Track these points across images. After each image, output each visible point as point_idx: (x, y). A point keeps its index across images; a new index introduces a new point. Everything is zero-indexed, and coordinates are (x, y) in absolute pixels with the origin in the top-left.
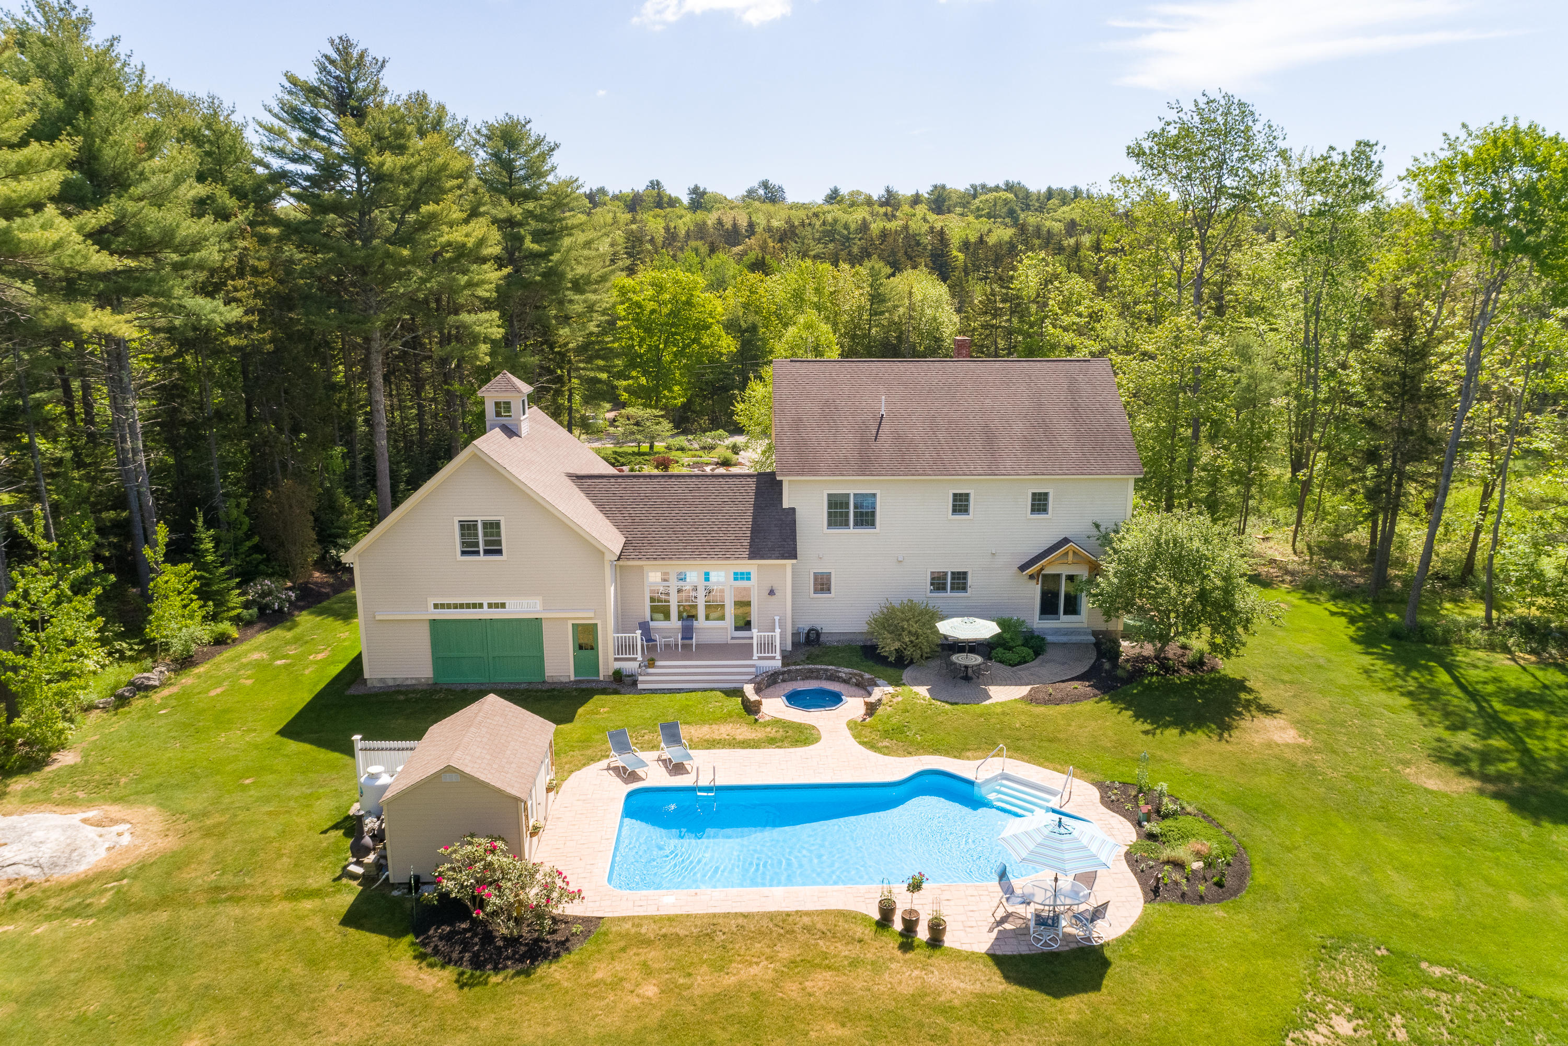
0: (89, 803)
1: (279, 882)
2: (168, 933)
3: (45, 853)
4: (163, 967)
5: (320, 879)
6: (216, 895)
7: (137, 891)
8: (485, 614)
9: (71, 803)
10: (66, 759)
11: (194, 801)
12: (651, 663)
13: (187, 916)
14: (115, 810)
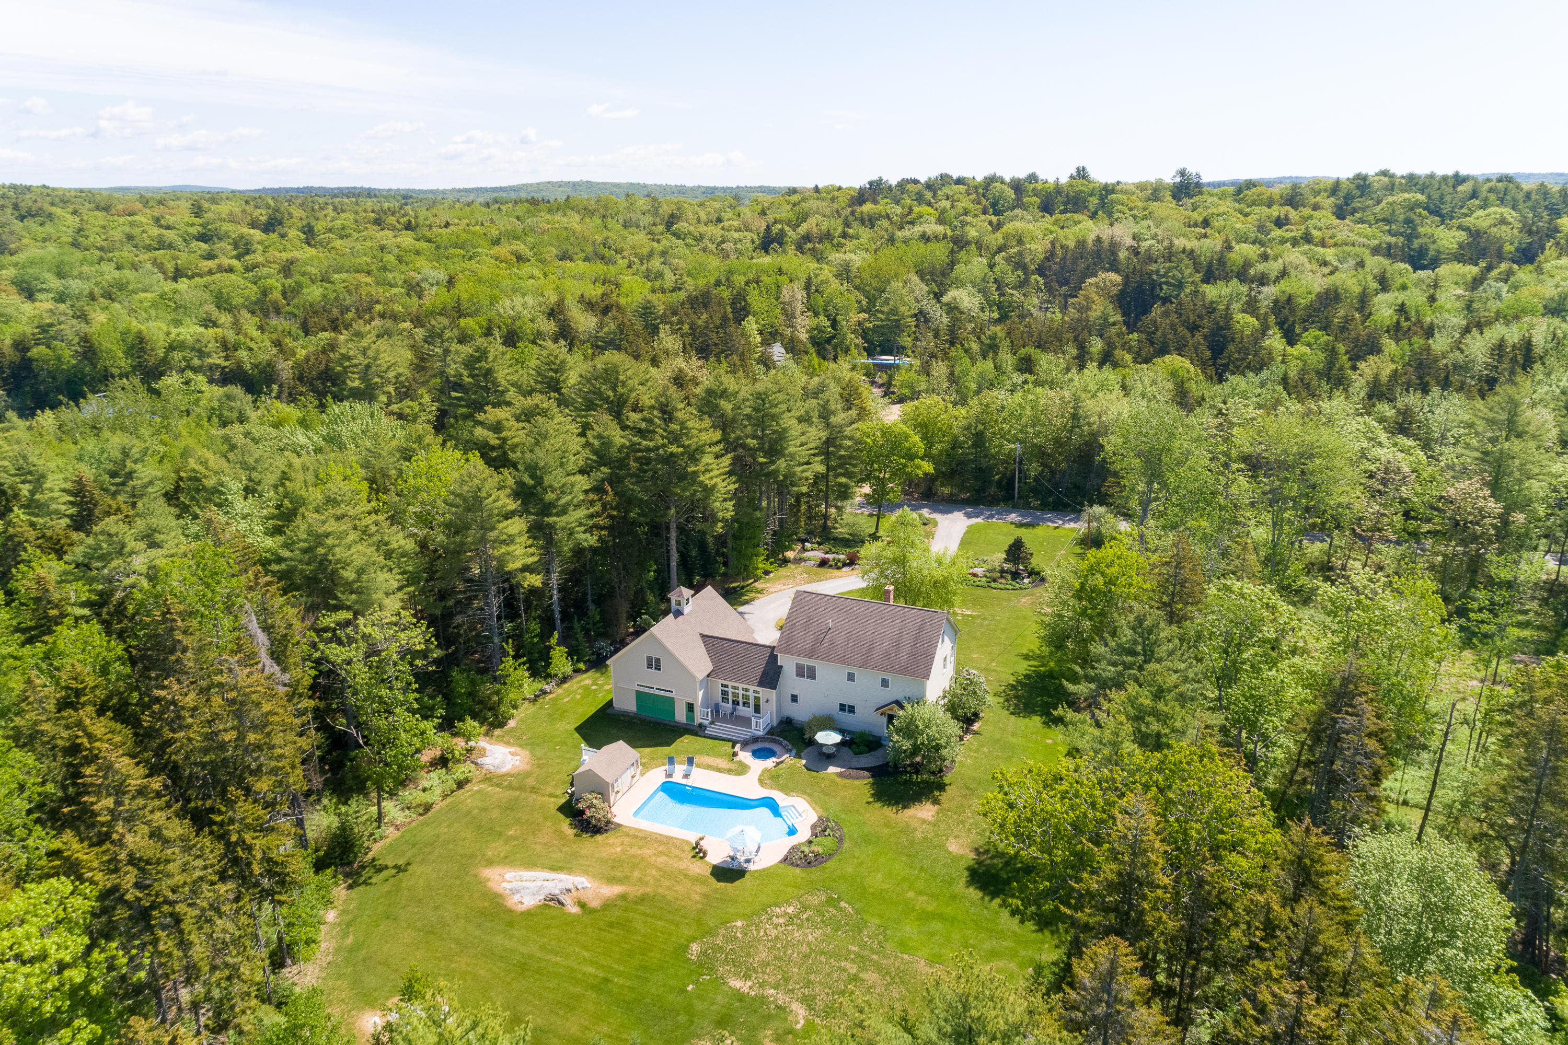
0: (513, 745)
1: (549, 790)
2: (517, 799)
3: (496, 762)
4: (512, 809)
5: (559, 792)
6: (534, 790)
7: (515, 783)
8: (655, 692)
9: (508, 743)
10: (512, 723)
11: (539, 752)
12: (712, 723)
13: (523, 795)
14: (518, 750)
